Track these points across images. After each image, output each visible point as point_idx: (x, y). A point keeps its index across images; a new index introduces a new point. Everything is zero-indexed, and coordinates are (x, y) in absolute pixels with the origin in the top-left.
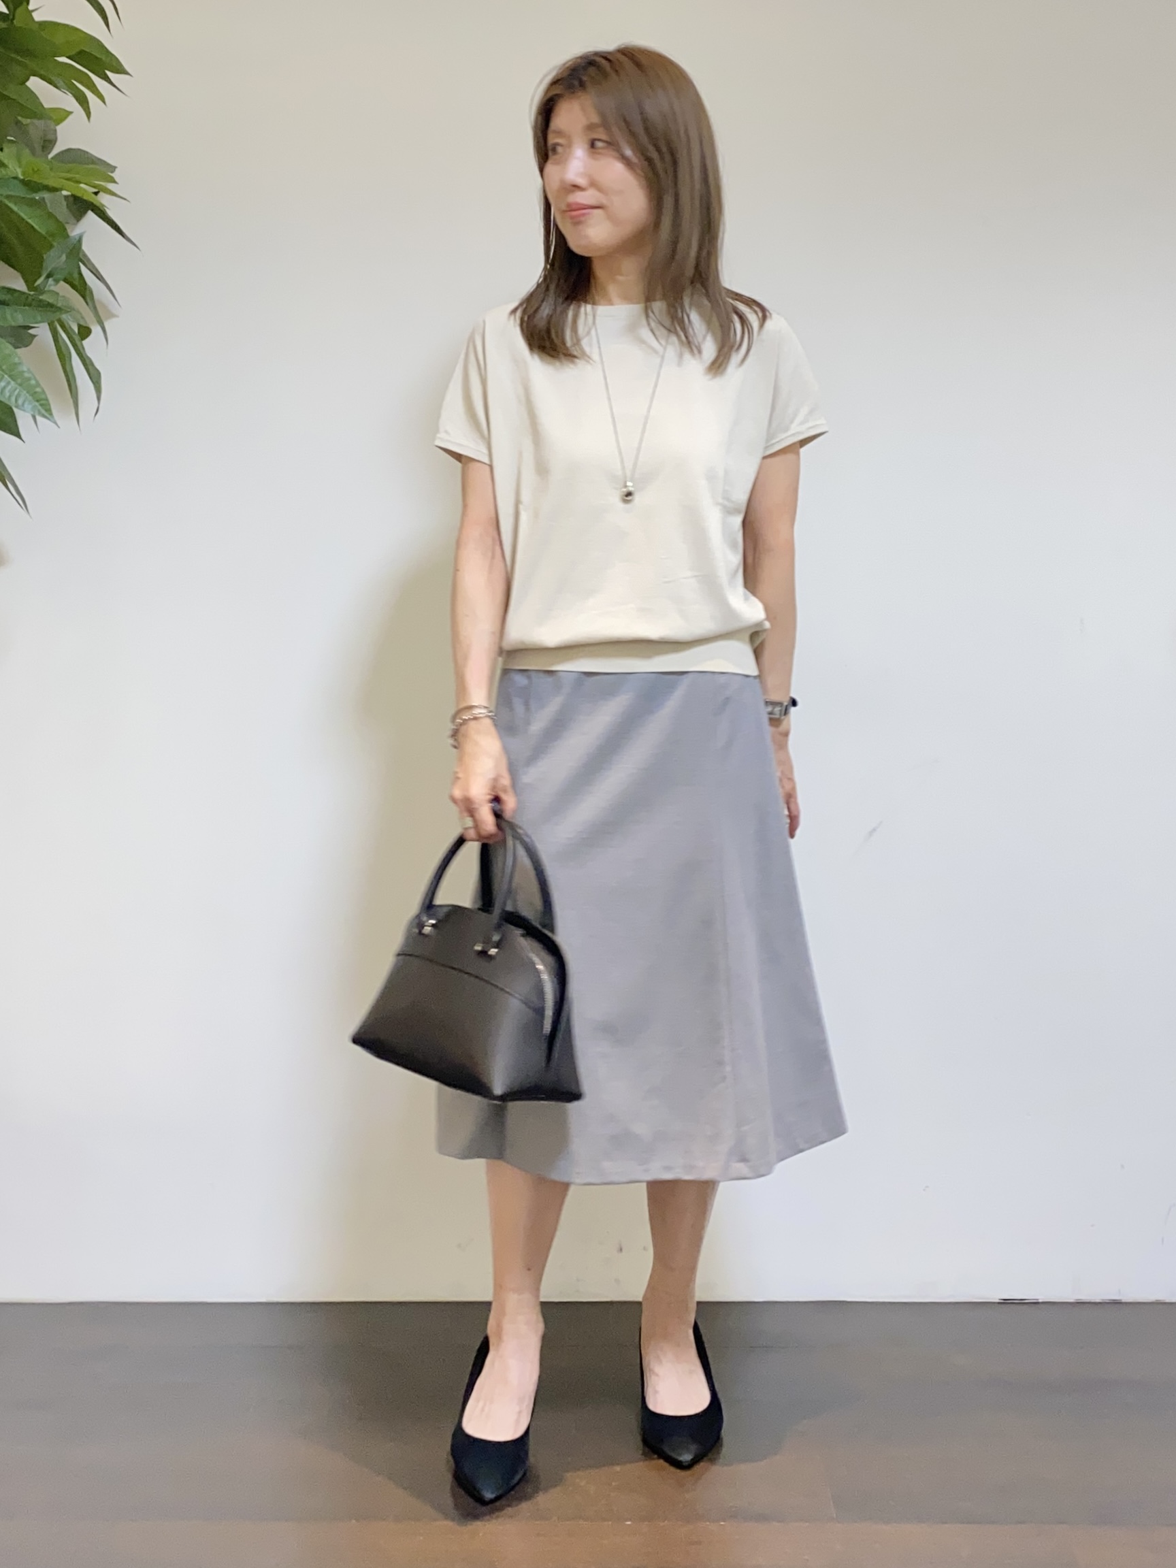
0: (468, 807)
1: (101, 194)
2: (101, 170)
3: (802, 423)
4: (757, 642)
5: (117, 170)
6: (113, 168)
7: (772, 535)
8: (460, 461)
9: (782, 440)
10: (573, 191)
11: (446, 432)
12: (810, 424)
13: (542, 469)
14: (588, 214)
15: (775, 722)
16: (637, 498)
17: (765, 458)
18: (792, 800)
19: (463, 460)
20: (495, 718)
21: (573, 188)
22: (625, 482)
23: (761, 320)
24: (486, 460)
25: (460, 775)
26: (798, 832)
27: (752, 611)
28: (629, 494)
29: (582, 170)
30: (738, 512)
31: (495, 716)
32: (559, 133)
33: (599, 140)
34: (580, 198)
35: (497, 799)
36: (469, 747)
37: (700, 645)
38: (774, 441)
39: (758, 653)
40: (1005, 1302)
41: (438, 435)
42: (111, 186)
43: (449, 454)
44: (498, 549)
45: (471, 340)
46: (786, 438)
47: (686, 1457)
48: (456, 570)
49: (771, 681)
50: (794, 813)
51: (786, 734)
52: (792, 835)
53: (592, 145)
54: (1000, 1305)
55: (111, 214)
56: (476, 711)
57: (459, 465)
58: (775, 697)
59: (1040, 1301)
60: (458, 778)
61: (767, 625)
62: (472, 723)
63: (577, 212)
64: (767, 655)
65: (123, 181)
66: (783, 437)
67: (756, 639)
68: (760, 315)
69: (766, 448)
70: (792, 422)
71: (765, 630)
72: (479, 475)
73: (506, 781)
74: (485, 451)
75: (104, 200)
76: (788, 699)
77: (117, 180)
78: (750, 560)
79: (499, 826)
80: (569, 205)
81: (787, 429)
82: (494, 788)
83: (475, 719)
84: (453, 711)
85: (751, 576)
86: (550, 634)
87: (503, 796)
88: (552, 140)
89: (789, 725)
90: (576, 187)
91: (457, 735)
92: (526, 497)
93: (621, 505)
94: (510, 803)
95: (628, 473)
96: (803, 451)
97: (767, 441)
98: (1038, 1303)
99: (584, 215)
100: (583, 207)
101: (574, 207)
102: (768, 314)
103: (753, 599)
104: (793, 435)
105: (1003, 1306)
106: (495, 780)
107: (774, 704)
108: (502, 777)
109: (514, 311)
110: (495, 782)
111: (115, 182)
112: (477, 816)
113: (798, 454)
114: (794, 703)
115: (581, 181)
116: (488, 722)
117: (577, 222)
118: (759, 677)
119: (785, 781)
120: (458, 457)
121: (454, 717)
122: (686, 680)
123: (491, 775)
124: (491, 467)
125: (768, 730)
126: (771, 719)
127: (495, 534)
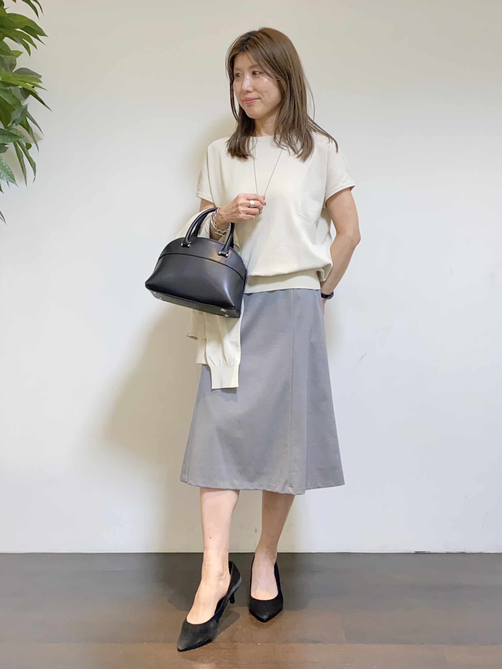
1: (35, 87)
2: (35, 77)
3: (344, 182)
6: (40, 76)
9: (336, 189)
10: (247, 93)
12: (348, 183)
14: (254, 101)
21: (247, 92)
29: (249, 84)
32: (239, 69)
33: (257, 71)
34: (250, 96)
38: (333, 190)
40: (417, 553)
42: (39, 84)
46: (338, 188)
47: (265, 617)
53: (254, 73)
54: (414, 554)
55: (39, 95)
59: (432, 552)
63: (249, 101)
70: (339, 182)
75: (37, 90)
80: (246, 99)
81: (337, 185)
88: (235, 72)
90: (248, 92)
98: (431, 553)
99: (252, 102)
100: (251, 99)
101: (247, 99)
104: (340, 187)
105: (416, 554)
111: (41, 82)
115: (250, 89)
117: (249, 106)
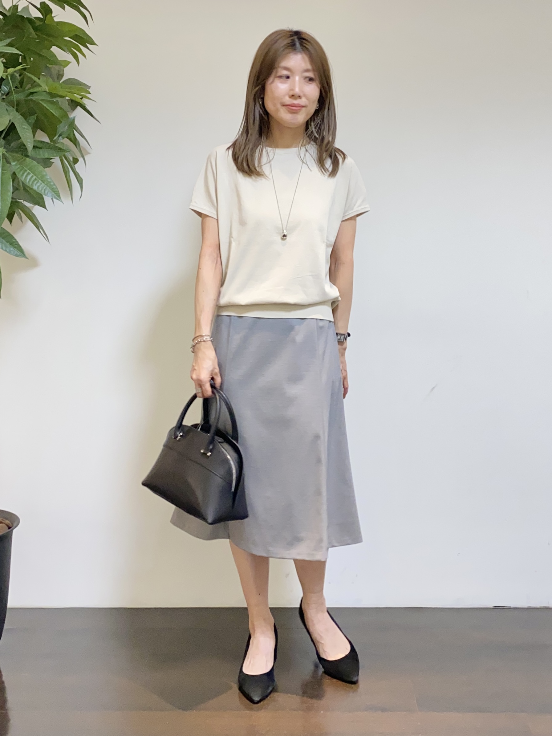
0: (199, 384)
1: (83, 99)
2: (83, 88)
3: (359, 206)
4: (335, 306)
5: (91, 88)
6: (89, 87)
7: (344, 256)
8: (201, 217)
9: (350, 214)
11: (195, 202)
12: (362, 207)
13: (242, 223)
15: (340, 343)
16: (288, 237)
17: (342, 221)
18: (345, 380)
19: (202, 216)
20: (213, 341)
22: (283, 231)
23: (343, 159)
24: (216, 217)
25: (196, 368)
26: (347, 396)
27: (333, 292)
28: (284, 236)
30: (331, 246)
31: (213, 340)
35: (213, 379)
36: (200, 354)
37: (313, 306)
38: (346, 214)
39: (334, 311)
41: (191, 204)
42: (88, 95)
43: (196, 213)
44: (219, 259)
45: (209, 158)
46: (352, 212)
48: (199, 268)
49: (340, 324)
50: (346, 386)
51: (345, 349)
52: (344, 397)
55: (88, 108)
56: (205, 338)
57: (200, 219)
58: (341, 332)
60: (195, 369)
61: (340, 299)
62: (203, 343)
64: (339, 311)
65: (94, 93)
66: (350, 212)
67: (335, 305)
68: (343, 156)
69: (343, 217)
70: (355, 205)
71: (338, 301)
72: (211, 224)
73: (217, 370)
74: (215, 213)
75: (85, 101)
76: (347, 333)
77: (91, 92)
78: (333, 268)
79: (213, 392)
81: (352, 209)
82: (212, 374)
83: (204, 341)
84: (193, 338)
85: (333, 275)
86: (243, 299)
87: (215, 377)
89: (347, 345)
90: (299, 97)
91: (194, 349)
92: (234, 234)
93: (280, 240)
94: (218, 380)
95: (284, 227)
96: (358, 218)
97: (344, 214)
98: (511, 608)
102: (346, 156)
103: (334, 286)
104: (355, 211)
105: (495, 609)
106: (213, 371)
107: (341, 335)
108: (216, 368)
109: (229, 148)
110: (212, 372)
111: (90, 93)
112: (203, 388)
113: (355, 220)
114: (349, 335)
116: (210, 342)
118: (334, 322)
119: (343, 371)
120: (200, 214)
121: (193, 340)
122: (306, 322)
123: (211, 369)
124: (217, 220)
125: (337, 347)
126: (338, 342)
127: (218, 252)
